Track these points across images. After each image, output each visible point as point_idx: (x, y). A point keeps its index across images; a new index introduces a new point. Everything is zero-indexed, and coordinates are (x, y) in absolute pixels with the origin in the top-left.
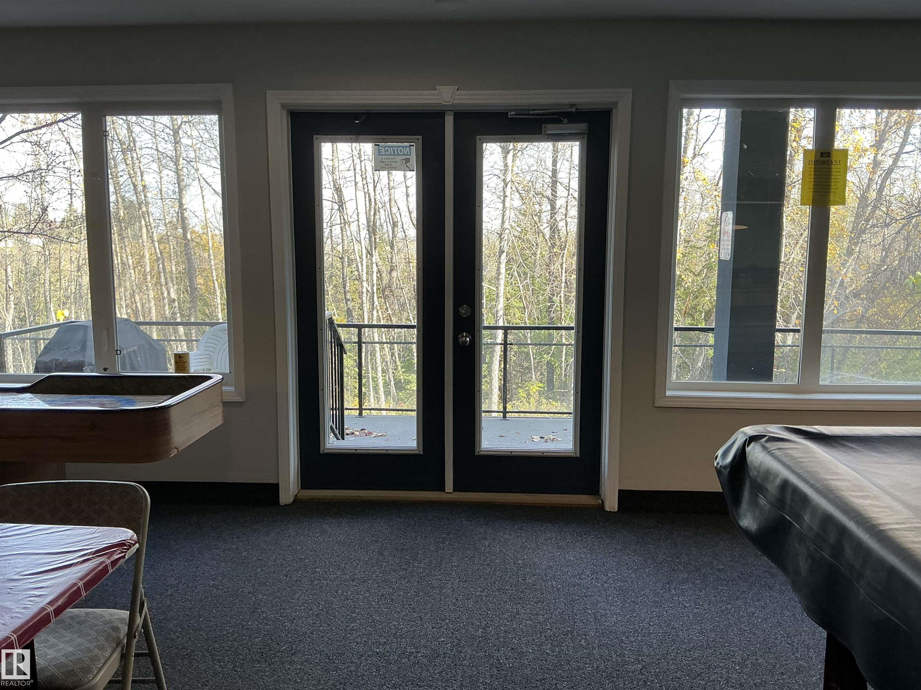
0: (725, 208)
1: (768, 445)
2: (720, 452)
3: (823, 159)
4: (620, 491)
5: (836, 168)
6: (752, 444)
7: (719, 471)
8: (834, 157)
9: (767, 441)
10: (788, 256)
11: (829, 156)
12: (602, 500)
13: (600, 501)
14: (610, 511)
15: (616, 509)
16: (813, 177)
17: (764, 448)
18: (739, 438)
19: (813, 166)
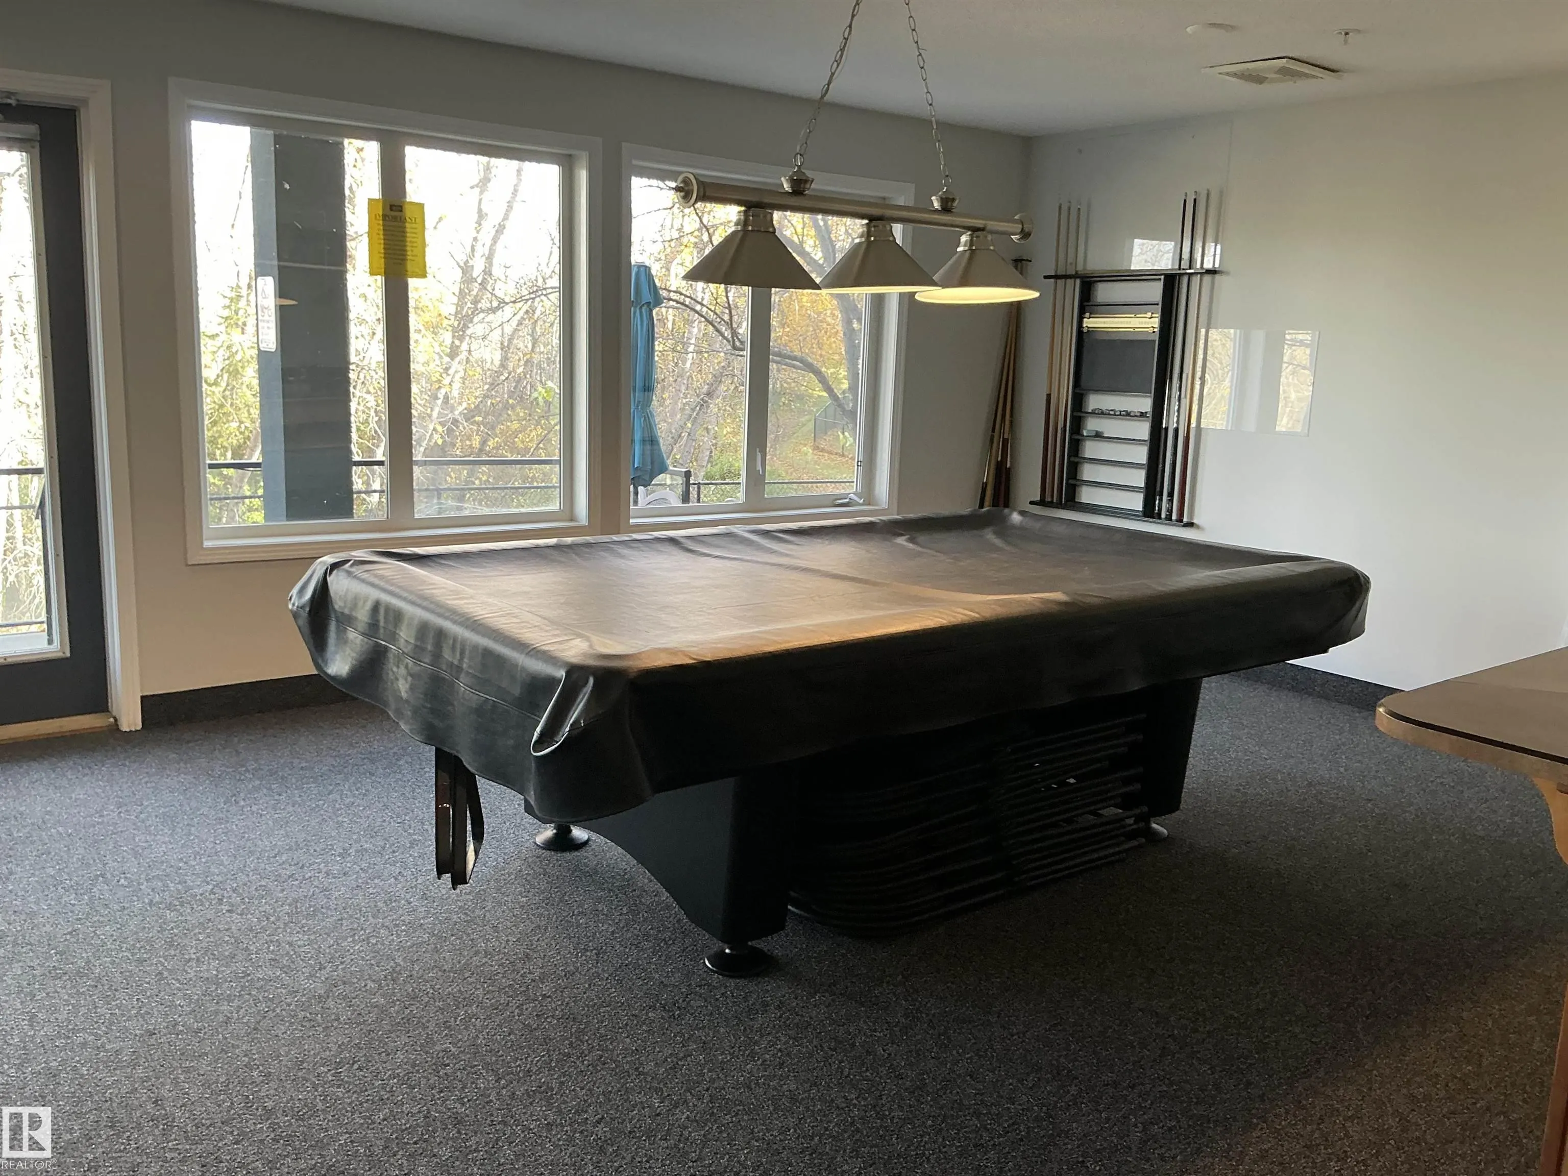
0: (261, 271)
1: (353, 570)
2: (295, 591)
3: (393, 213)
4: (143, 698)
5: (412, 228)
6: (335, 572)
7: (295, 615)
8: (408, 213)
9: (352, 566)
10: (362, 354)
11: (401, 211)
12: (115, 718)
13: (112, 720)
14: (131, 731)
15: (139, 727)
16: (382, 237)
17: (349, 573)
18: (317, 569)
19: (381, 222)
